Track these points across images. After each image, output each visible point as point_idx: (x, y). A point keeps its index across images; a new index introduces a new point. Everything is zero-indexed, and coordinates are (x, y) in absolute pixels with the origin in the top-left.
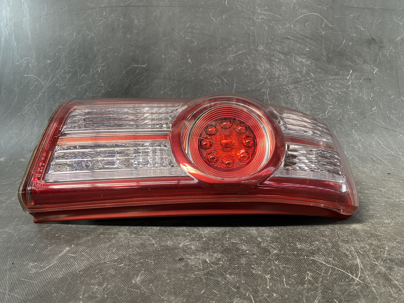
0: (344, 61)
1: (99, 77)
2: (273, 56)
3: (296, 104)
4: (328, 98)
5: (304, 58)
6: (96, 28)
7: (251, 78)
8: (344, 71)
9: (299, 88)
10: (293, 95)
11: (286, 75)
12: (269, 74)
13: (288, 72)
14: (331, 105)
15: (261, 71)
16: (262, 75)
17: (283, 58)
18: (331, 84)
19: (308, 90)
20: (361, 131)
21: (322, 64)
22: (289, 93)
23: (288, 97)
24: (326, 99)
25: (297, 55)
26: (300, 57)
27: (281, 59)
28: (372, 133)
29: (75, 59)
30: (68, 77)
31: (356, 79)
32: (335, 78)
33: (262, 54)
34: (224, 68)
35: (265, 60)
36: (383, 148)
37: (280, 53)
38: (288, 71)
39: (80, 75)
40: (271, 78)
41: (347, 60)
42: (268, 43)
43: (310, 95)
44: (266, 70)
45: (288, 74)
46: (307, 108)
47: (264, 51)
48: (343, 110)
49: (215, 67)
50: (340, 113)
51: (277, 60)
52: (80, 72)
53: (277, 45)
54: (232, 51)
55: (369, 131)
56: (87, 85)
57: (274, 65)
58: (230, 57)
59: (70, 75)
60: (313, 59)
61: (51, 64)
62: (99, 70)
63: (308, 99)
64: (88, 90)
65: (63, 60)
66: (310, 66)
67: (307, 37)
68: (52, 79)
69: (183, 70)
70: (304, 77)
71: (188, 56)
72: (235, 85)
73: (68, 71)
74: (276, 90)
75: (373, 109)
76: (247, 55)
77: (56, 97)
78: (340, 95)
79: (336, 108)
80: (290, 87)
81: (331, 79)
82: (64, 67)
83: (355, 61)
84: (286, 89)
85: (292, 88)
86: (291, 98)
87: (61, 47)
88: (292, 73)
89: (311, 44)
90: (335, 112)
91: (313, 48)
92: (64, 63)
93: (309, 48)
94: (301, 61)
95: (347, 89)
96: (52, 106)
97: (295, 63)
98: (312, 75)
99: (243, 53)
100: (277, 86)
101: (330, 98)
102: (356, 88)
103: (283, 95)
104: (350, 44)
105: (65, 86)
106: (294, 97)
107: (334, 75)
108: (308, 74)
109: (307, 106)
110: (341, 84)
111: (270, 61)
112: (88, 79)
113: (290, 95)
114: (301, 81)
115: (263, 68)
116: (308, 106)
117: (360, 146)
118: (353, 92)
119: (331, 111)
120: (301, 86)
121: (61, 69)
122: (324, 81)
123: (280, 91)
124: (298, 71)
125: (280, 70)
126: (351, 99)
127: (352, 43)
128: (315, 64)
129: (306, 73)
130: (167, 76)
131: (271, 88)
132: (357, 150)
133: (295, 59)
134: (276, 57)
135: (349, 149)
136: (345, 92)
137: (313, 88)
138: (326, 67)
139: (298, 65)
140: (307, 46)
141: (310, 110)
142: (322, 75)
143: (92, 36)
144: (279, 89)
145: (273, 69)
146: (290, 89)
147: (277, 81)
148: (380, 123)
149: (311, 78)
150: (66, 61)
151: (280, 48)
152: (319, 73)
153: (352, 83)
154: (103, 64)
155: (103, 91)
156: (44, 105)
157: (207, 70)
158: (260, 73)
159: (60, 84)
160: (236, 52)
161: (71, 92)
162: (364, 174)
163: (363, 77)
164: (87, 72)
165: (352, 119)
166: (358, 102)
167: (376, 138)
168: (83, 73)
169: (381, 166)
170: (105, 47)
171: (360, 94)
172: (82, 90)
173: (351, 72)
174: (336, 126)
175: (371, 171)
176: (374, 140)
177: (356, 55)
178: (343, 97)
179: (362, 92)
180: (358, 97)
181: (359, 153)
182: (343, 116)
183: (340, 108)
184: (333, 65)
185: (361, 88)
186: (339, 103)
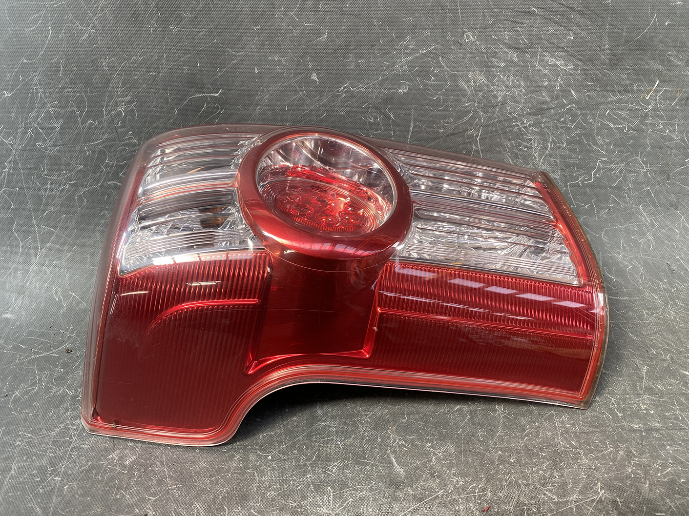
0: (647, 63)
1: (123, 125)
2: (495, 55)
3: (535, 158)
4: (600, 142)
5: (561, 57)
6: (95, 14)
7: (446, 109)
8: (643, 83)
9: (544, 123)
10: (531, 140)
11: (518, 98)
12: (484, 97)
13: (524, 90)
14: (603, 156)
15: (468, 91)
16: (469, 100)
17: (516, 60)
18: (611, 111)
19: (562, 127)
20: (656, 207)
21: (598, 70)
22: (522, 135)
23: (520, 144)
24: (595, 144)
25: (546, 50)
26: (552, 56)
27: (512, 62)
28: (677, 209)
29: (63, 88)
30: (58, 125)
31: (663, 100)
32: (621, 99)
33: (471, 53)
34: (389, 89)
35: (476, 64)
37: (510, 47)
38: (524, 88)
39: (84, 121)
40: (488, 105)
41: (653, 58)
42: (485, 27)
43: (565, 137)
44: (478, 89)
45: (524, 94)
46: (557, 165)
47: (476, 46)
48: (627, 165)
49: (369, 87)
50: (621, 172)
51: (503, 65)
52: (81, 114)
53: (505, 29)
54: (406, 48)
55: (672, 205)
56: (103, 143)
57: (495, 76)
58: (403, 63)
59: (61, 122)
60: (580, 60)
61: (13, 98)
62: (121, 109)
63: (559, 147)
64: (107, 152)
65: (36, 90)
66: (571, 74)
67: (572, 9)
68: (25, 132)
69: (301, 99)
70: (557, 99)
71: (310, 66)
72: (412, 125)
73: (54, 113)
74: (496, 131)
75: (687, 161)
76: (438, 56)
77: (43, 171)
78: (627, 133)
79: (613, 162)
80: (525, 122)
81: (612, 102)
82: (44, 105)
83: (670, 62)
84: (516, 128)
85: (530, 125)
86: (526, 147)
87: (25, 61)
88: (532, 93)
89: (579, 26)
90: (611, 170)
91: (583, 33)
92: (41, 97)
93: (575, 34)
94: (555, 66)
95: (642, 122)
96: (40, 190)
97: (540, 70)
98: (574, 94)
99: (430, 52)
100: (500, 122)
101: (605, 141)
102: (662, 118)
103: (509, 140)
104: (666, 24)
105: (55, 146)
106: (531, 144)
107: (621, 93)
108: (565, 92)
109: (555, 162)
110: (631, 110)
111: (487, 68)
112: (101, 129)
113: (523, 140)
114: (549, 109)
115: (472, 84)
116: (558, 161)
117: (651, 238)
118: (653, 126)
119: (603, 169)
120: (548, 120)
121: (39, 110)
122: (598, 105)
123: (505, 133)
124: (546, 87)
125: (507, 87)
126: (648, 141)
127: (672, 20)
128: (583, 69)
129: (562, 90)
130: (269, 113)
131: (486, 127)
132: (643, 249)
133: (541, 60)
134: (500, 59)
135: (629, 246)
136: (637, 129)
137: (572, 121)
138: (605, 76)
139: (545, 74)
140: (569, 30)
141: (562, 170)
142: (593, 94)
143: (90, 35)
144: (503, 129)
145: (493, 84)
146: (525, 128)
147: (500, 110)
149: (572, 101)
150: (44, 92)
151: (511, 37)
152: (589, 90)
153: (655, 108)
154: (129, 98)
156: (22, 188)
157: (353, 96)
158: (464, 95)
159: (45, 141)
160: (414, 51)
161: (71, 159)
162: (653, 314)
163: (679, 96)
164: (97, 116)
165: (643, 183)
166: (660, 148)
167: (683, 220)
168: (88, 116)
169: (685, 286)
170: (125, 59)
171: (667, 131)
172: (94, 153)
173: (656, 85)
174: (609, 199)
175: (666, 304)
176: (679, 224)
177: (675, 47)
178: (631, 138)
179: (673, 125)
180: (663, 137)
181: (646, 255)
182: (625, 179)
183: (622, 161)
184: (622, 72)
185: (671, 118)
186: (622, 152)
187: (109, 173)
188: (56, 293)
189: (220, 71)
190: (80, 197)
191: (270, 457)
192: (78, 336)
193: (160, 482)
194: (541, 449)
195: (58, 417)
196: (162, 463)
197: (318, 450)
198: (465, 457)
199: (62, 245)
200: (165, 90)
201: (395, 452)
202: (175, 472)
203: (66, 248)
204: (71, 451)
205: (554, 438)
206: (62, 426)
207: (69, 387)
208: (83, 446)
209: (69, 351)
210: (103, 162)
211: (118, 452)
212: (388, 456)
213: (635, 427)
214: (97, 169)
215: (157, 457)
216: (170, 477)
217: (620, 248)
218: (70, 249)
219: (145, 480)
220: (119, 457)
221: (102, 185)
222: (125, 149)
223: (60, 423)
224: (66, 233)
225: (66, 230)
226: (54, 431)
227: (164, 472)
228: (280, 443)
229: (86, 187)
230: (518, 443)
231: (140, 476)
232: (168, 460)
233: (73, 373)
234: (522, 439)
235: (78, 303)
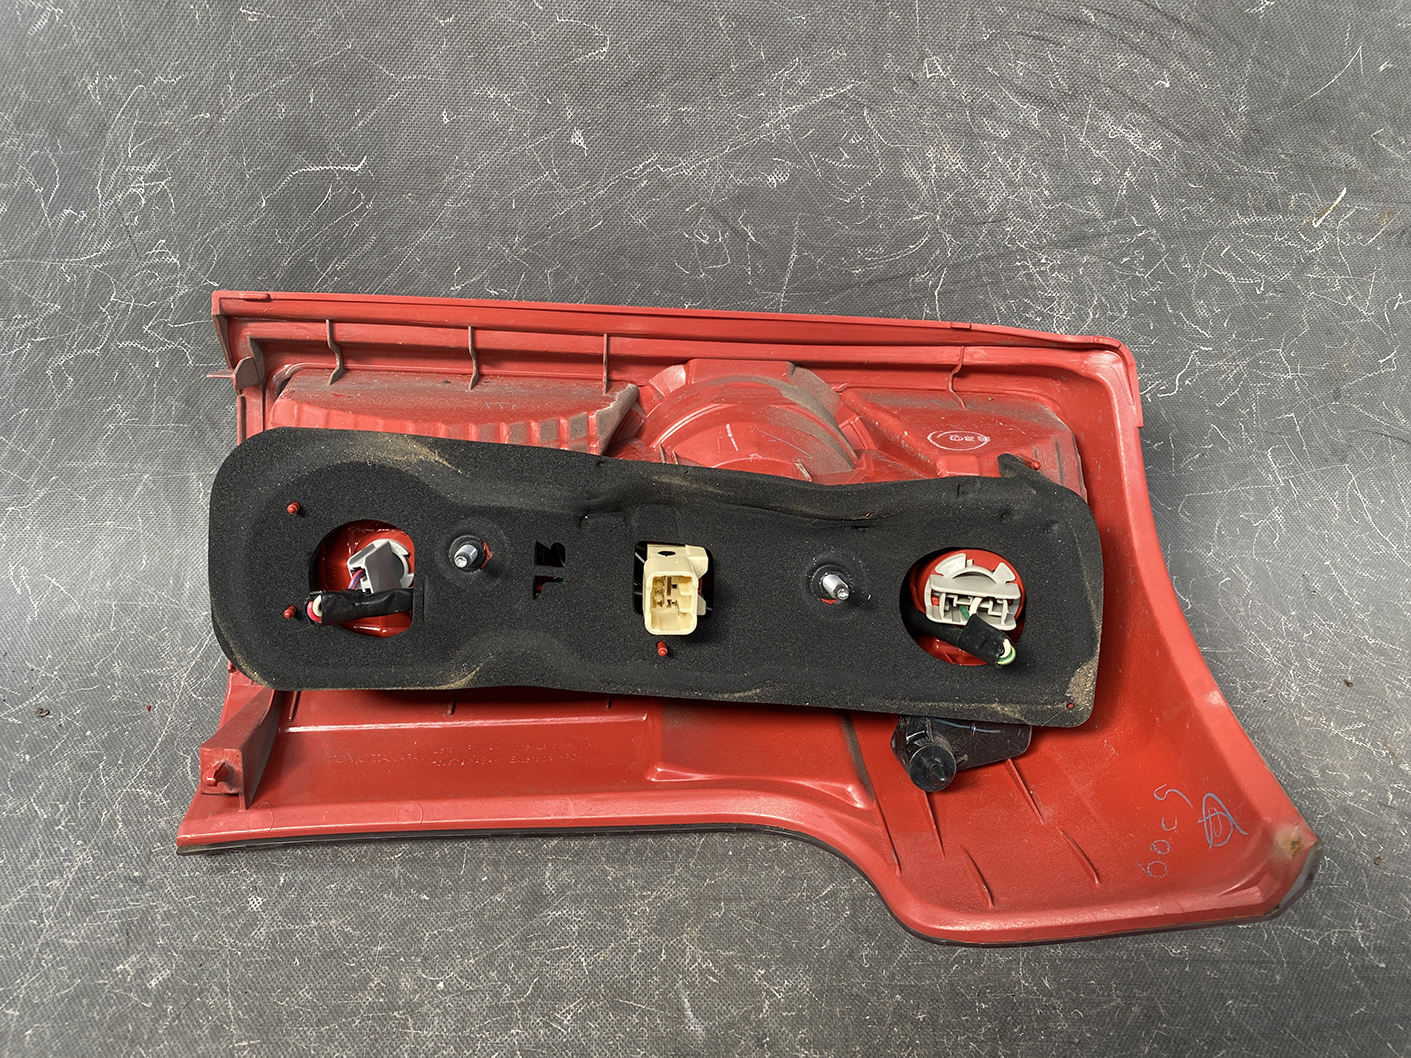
0: (1325, 150)
1: (145, 224)
2: (990, 110)
4: (1202, 312)
5: (1138, 125)
7: (871, 224)
8: (1311, 192)
9: (1085, 266)
10: (1052, 300)
11: (1033, 208)
12: (957, 203)
13: (1047, 193)
14: (1205, 342)
15: (923, 187)
16: (923, 207)
17: (1037, 125)
18: (1234, 248)
19: (1122, 277)
20: (1300, 454)
21: (1216, 158)
22: (1034, 288)
23: (1027, 308)
24: (1191, 315)
25: (1106, 108)
26: (1118, 120)
27: (1026, 128)
28: (1343, 460)
31: (1351, 231)
32: (1259, 224)
33: (936, 104)
34: (747, 174)
35: (946, 130)
36: (1367, 527)
37: (1024, 94)
38: (1047, 187)
39: (54, 210)
40: (965, 220)
41: (1342, 141)
42: (973, 48)
43: (1127, 296)
44: (945, 185)
45: (1047, 202)
47: (949, 88)
48: (1254, 364)
49: (702, 167)
50: (1237, 378)
51: (1005, 134)
52: (46, 197)
53: (1017, 53)
54: (789, 84)
55: (1334, 452)
56: (101, 259)
57: (985, 158)
58: (781, 117)
59: (2, 208)
60: (1179, 134)
62: (137, 189)
63: (1112, 319)
64: (112, 280)
66: (1156, 164)
67: (1176, 20)
69: (548, 185)
70: (1118, 214)
71: (570, 114)
72: (794, 255)
74: (979, 276)
75: (1381, 361)
76: (862, 106)
78: (1261, 297)
79: (1225, 355)
80: (1043, 261)
81: (1237, 229)
83: (1377, 150)
84: (1022, 273)
85: (1053, 269)
86: (1039, 314)
88: (1066, 199)
89: (1185, 58)
90: (1218, 372)
91: (1194, 76)
93: (1173, 74)
94: (1122, 142)
95: (1297, 274)
97: (1087, 149)
98: (1156, 206)
99: (843, 96)
100: (987, 258)
101: (1212, 312)
102: (1341, 269)
103: (1005, 297)
104: (1382, 68)
106: (1051, 309)
107: (1259, 211)
108: (1138, 201)
110: (1277, 249)
111: (969, 139)
112: (95, 230)
113: (1035, 299)
114: (1098, 236)
115: (933, 172)
117: (1279, 518)
118: (1320, 285)
119: (1200, 370)
120: (1094, 259)
122: (1206, 234)
123: (998, 282)
124: (1096, 188)
125: (1010, 183)
126: (1304, 316)
127: (1395, 60)
128: (1183, 155)
129: (1133, 196)
130: (475, 214)
131: (956, 267)
132: (1259, 541)
133: (1093, 129)
134: (1000, 120)
135: (1232, 533)
136: (1286, 289)
137: (1147, 265)
138: (1230, 172)
139: (1099, 160)
140: (1163, 66)
142: (1199, 209)
143: (52, 20)
144: (992, 273)
145: (981, 175)
146: (1041, 273)
147: (990, 233)
148: (1391, 417)
149: (1149, 223)
151: (1030, 73)
152: (1190, 201)
153: (1330, 248)
154: (153, 166)
155: (183, 290)
157: (664, 185)
158: (913, 197)
160: (807, 91)
161: (32, 290)
162: (1255, 687)
163: (1385, 225)
164: (85, 200)
165: (1280, 403)
166: (1329, 332)
167: (1353, 484)
168: (63, 199)
169: (1331, 627)
170: (137, 80)
171: (1350, 298)
172: (81, 279)
173: (1339, 199)
174: (1205, 433)
175: (1286, 665)
176: (1342, 493)
177: (1393, 120)
178: (1268, 308)
179: (1363, 286)
180: (1338, 309)
181: (1264, 555)
182: (1245, 392)
183: (1243, 355)
184: (1269, 166)
185: (1361, 271)
186: (1247, 335)
187: (118, 324)
188: (17, 576)
189: (362, 115)
190: (58, 372)
191: (441, 984)
192: (63, 677)
193: (217, 1032)
194: (981, 995)
195: (16, 870)
196: (222, 987)
197: (539, 973)
198: (829, 1004)
199: (27, 472)
200: (236, 153)
201: (691, 986)
202: (249, 1010)
203: (34, 479)
204: (40, 951)
205: (1010, 969)
206: (23, 892)
207: (40, 800)
208: (65, 940)
209: (42, 712)
210: (104, 300)
211: (134, 959)
212: (677, 994)
213: (1174, 952)
214: (90, 314)
215: (213, 974)
216: (239, 1020)
217: (1211, 537)
218: (42, 483)
219: (188, 1025)
220: (137, 970)
221: (106, 349)
222: (153, 276)
223: (20, 885)
224: (32, 447)
225: (31, 440)
226: (7, 902)
227: (226, 1009)
228: (465, 952)
229: (70, 350)
230: (938, 977)
231: (178, 1016)
232: (236, 982)
233: (49, 765)
234: (947, 971)
235: (66, 601)
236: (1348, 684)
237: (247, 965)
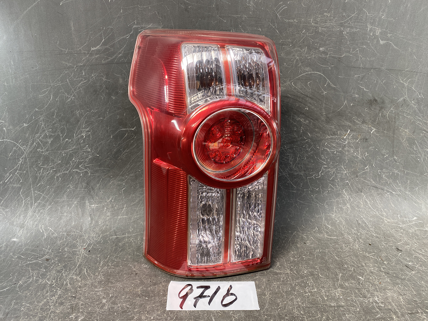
0: (343, 122)
1: (84, 142)
3: (291, 164)
4: (323, 158)
5: (303, 117)
6: (75, 90)
8: (342, 130)
9: (295, 148)
10: (288, 156)
14: (325, 165)
18: (328, 143)
19: (304, 150)
20: (351, 191)
21: (321, 124)
22: (284, 153)
23: (283, 158)
24: (321, 158)
25: (295, 114)
26: (298, 117)
28: (361, 192)
29: (55, 123)
30: (50, 141)
31: (353, 139)
32: (332, 138)
36: (370, 208)
38: (285, 131)
39: (63, 140)
41: (346, 120)
43: (306, 155)
45: (285, 134)
46: (302, 168)
48: (337, 169)
50: (334, 173)
52: (62, 136)
55: (359, 190)
56: (72, 150)
59: (52, 139)
60: (312, 119)
61: (28, 127)
62: (84, 135)
63: (303, 160)
64: (74, 155)
65: (41, 123)
66: (308, 125)
67: (307, 96)
68: (32, 144)
70: (301, 136)
73: (49, 135)
75: (365, 168)
77: (39, 164)
78: (336, 154)
79: (330, 168)
80: (286, 147)
81: (328, 139)
82: (44, 131)
83: (354, 122)
85: (288, 149)
86: (286, 159)
87: (37, 110)
88: (289, 133)
89: (311, 104)
90: (329, 172)
91: (313, 107)
92: (43, 127)
93: (309, 107)
94: (300, 121)
95: (343, 149)
96: (36, 173)
97: (292, 123)
98: (309, 134)
101: (325, 158)
102: (352, 147)
104: (351, 105)
105: (47, 151)
106: (289, 158)
107: (332, 135)
109: (301, 167)
110: (337, 143)
112: (72, 144)
113: (285, 156)
114: (297, 141)
116: (302, 166)
117: (349, 206)
118: (348, 151)
119: (325, 171)
120: (297, 146)
121: (41, 133)
122: (321, 140)
124: (295, 131)
126: (346, 158)
127: (353, 103)
128: (313, 123)
129: (304, 132)
132: (345, 212)
133: (293, 119)
135: (338, 210)
136: (341, 152)
137: (309, 147)
138: (324, 127)
139: (295, 125)
140: (306, 105)
141: (304, 171)
142: (319, 135)
143: (71, 99)
146: (285, 150)
148: (370, 181)
149: (308, 138)
150: (45, 125)
152: (316, 133)
153: (349, 143)
154: (88, 129)
155: (90, 157)
156: (27, 171)
159: (42, 148)
161: (55, 158)
162: (348, 246)
163: (360, 137)
164: (71, 137)
165: (344, 179)
166: (352, 162)
167: (365, 198)
168: (66, 137)
169: (365, 232)
170: (88, 111)
171: (355, 154)
172: (67, 155)
173: (348, 132)
174: (328, 186)
175: (355, 241)
176: (363, 200)
177: (356, 115)
178: (338, 156)
179: (358, 151)
180: (353, 156)
181: (346, 215)
182: (336, 176)
183: (334, 167)
184: (332, 125)
185: (357, 148)
186: (334, 163)
187: (74, 165)
188: (41, 228)
189: (135, 118)
190: (57, 177)
191: (152, 318)
192: (52, 252)
194: (286, 315)
195: (43, 296)
197: (177, 314)
198: (249, 319)
199: (46, 202)
200: (107, 126)
201: (215, 316)
203: (48, 203)
204: (50, 314)
205: (293, 310)
206: (45, 300)
207: (48, 279)
208: (57, 311)
209: (47, 260)
210: (71, 160)
211: (74, 315)
212: (211, 318)
213: (332, 305)
214: (68, 163)
215: (95, 317)
217: (333, 211)
218: (50, 204)
220: (75, 317)
221: (70, 171)
222: (84, 154)
223: (44, 299)
224: (48, 196)
225: (49, 194)
226: (41, 303)
228: (158, 310)
229: (61, 172)
230: (275, 312)
232: (100, 319)
233: (50, 272)
234: (277, 310)
235: (53, 234)
236: (370, 244)
237: (103, 315)
